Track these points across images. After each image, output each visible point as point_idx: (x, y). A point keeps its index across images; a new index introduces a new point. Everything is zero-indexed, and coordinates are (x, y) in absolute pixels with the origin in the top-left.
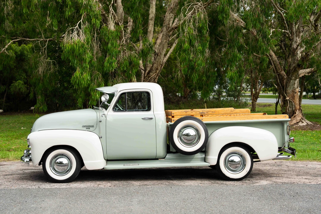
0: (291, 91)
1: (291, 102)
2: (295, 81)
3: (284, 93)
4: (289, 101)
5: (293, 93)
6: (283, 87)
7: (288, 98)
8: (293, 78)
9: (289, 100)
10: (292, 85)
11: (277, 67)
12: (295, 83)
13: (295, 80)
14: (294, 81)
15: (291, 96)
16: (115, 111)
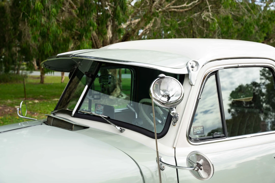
16: (196, 141)
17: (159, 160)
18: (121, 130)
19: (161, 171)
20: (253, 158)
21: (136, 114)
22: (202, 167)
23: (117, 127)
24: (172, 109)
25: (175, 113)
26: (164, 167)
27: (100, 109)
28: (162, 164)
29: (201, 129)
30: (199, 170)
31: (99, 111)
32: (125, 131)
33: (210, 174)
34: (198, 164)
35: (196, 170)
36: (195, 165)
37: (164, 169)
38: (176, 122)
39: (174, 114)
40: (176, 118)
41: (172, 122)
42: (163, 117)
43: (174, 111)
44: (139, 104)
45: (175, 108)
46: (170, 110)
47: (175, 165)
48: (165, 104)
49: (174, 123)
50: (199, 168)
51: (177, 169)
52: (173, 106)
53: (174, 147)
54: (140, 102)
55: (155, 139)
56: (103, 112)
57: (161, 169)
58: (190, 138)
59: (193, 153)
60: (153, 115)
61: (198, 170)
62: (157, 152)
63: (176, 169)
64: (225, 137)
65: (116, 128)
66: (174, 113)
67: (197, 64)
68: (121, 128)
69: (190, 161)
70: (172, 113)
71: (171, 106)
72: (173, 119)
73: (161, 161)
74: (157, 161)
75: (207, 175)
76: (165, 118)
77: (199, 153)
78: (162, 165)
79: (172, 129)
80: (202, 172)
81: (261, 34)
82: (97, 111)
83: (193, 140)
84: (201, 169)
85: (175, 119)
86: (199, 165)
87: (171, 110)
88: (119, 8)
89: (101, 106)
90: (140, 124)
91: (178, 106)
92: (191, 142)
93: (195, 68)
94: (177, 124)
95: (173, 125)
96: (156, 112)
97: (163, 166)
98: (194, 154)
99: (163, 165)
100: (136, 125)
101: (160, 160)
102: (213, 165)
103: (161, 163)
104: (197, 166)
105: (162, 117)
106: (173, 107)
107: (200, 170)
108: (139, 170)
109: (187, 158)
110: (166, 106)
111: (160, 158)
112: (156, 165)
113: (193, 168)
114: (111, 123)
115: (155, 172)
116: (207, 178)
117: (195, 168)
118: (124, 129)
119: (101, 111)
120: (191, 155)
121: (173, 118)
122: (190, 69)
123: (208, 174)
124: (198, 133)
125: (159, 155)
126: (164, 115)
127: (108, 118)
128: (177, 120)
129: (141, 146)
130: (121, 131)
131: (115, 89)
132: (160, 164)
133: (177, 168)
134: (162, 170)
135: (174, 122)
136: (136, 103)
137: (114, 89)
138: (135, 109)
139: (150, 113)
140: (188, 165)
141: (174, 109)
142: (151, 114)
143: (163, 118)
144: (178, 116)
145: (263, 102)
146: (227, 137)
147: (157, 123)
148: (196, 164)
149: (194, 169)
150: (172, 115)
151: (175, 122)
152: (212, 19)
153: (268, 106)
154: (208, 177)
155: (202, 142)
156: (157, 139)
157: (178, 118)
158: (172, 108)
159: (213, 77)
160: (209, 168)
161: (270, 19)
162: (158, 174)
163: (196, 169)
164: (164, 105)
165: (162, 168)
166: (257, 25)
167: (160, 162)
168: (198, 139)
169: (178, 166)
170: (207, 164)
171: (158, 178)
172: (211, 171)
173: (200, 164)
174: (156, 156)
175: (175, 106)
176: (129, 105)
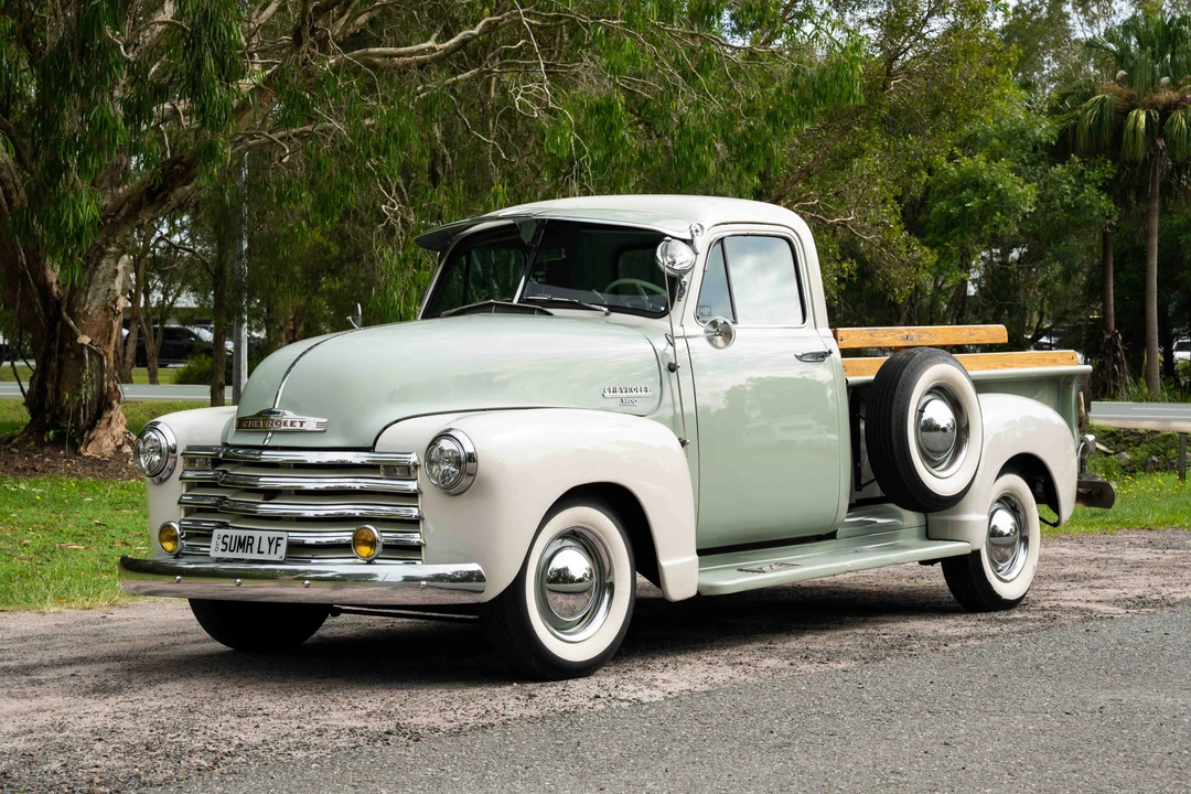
0: (96, 307)
1: (94, 358)
2: (117, 262)
3: (65, 314)
4: (92, 352)
5: (108, 316)
6: (39, 288)
7: (85, 340)
8: (113, 249)
9: (89, 348)
10: (104, 280)
11: (15, 194)
12: (116, 272)
13: (117, 258)
14: (112, 262)
15: (95, 330)
29: (708, 310)
41: (677, 297)
67: (702, 227)
81: (739, 177)
87: (678, 279)
88: (210, 63)
93: (700, 233)
94: (683, 299)
95: (679, 300)
122: (695, 234)
124: (705, 313)
131: (107, 415)
137: (99, 415)
151: (681, 296)
152: (550, 111)
159: (720, 245)
161: (771, 117)
166: (725, 139)
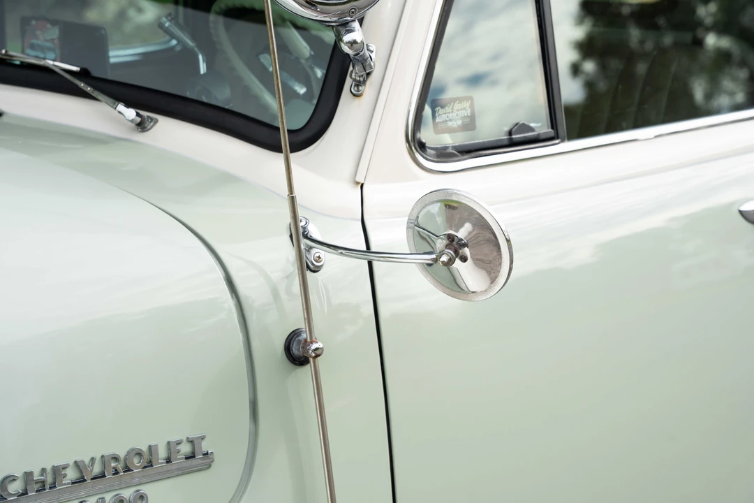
16: (443, 155)
17: (299, 234)
18: (139, 119)
19: (308, 274)
20: (657, 221)
21: (200, 57)
22: (467, 251)
23: (121, 107)
24: (345, 26)
25: (359, 41)
26: (319, 257)
27: (47, 41)
28: (311, 248)
29: (464, 109)
30: (458, 261)
31: (43, 49)
32: (157, 125)
33: (496, 277)
34: (451, 238)
35: (443, 262)
36: (440, 244)
37: (322, 266)
38: (365, 82)
39: (354, 45)
40: (363, 62)
41: (348, 82)
42: (312, 69)
43: (357, 35)
44: (212, 17)
45: (361, 22)
46: (340, 28)
47: (365, 249)
48: (319, 6)
49: (357, 86)
50: (456, 252)
51: (370, 264)
52: (351, 12)
53: (358, 183)
54: (215, 7)
55: (281, 152)
56: (58, 51)
57: (307, 267)
58: (422, 146)
59: (434, 197)
60: (271, 61)
61: (451, 261)
62: (293, 200)
63: (366, 262)
64: (558, 138)
65: (120, 112)
66: (355, 42)
68: (141, 112)
69: (420, 232)
70: (349, 42)
71: (343, 14)
72: (351, 68)
73: (306, 237)
74: (291, 236)
75: (488, 282)
76: (319, 73)
77: (454, 198)
78: (314, 251)
79: (349, 112)
80: (466, 272)
82: (33, 47)
83: (433, 152)
84: (464, 259)
85: (358, 68)
86: (454, 243)
87: (342, 30)
89: (49, 26)
90: (221, 96)
91: (370, 15)
92: (427, 159)
94: (368, 90)
95: (354, 95)
96: (284, 47)
97: (317, 255)
98: (438, 201)
99: (318, 251)
100: (204, 99)
101: (303, 233)
102: (508, 241)
103: (307, 245)
104: (447, 246)
105: (308, 70)
106: (349, 19)
107: (458, 263)
108: (220, 274)
109: (409, 219)
110: (322, 12)
111: (302, 224)
112: (287, 252)
113: (434, 256)
114: (96, 94)
115: (287, 277)
116: (486, 291)
117: (442, 253)
118: (152, 119)
119: (50, 49)
120: (424, 207)
121: (353, 67)
123: (491, 279)
124: (450, 124)
125: (301, 213)
126: (315, 59)
127: (84, 74)
128: (368, 74)
129: (224, 180)
130: (141, 126)
132: (303, 247)
133: (371, 257)
134: (311, 271)
135: (354, 80)
136: (200, 15)
138: (194, 38)
139: (257, 55)
140: (413, 247)
141: (356, 25)
142: (265, 59)
143: (311, 73)
144: (373, 55)
145: (708, 29)
146: (563, 141)
147: (290, 95)
148: (445, 242)
149: (436, 260)
150: (346, 49)
151: (359, 82)
153: (725, 43)
154: (490, 287)
155: (465, 159)
156: (291, 152)
157: (370, 65)
158: (346, 24)
160: (495, 254)
162: (297, 288)
163: (444, 258)
164: (316, 10)
165: (313, 264)
167: (304, 242)
168: (450, 150)
169: (373, 249)
170: (488, 240)
171: (299, 303)
172: (500, 264)
173: (461, 240)
174: (288, 219)
175: (358, 15)
176: (170, 21)
